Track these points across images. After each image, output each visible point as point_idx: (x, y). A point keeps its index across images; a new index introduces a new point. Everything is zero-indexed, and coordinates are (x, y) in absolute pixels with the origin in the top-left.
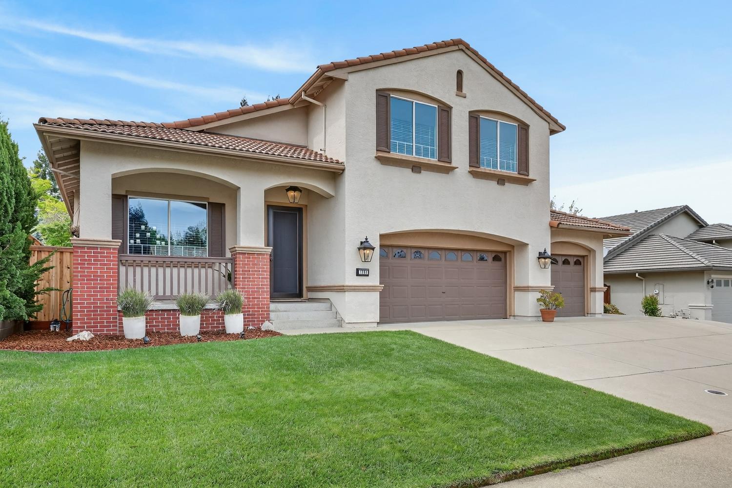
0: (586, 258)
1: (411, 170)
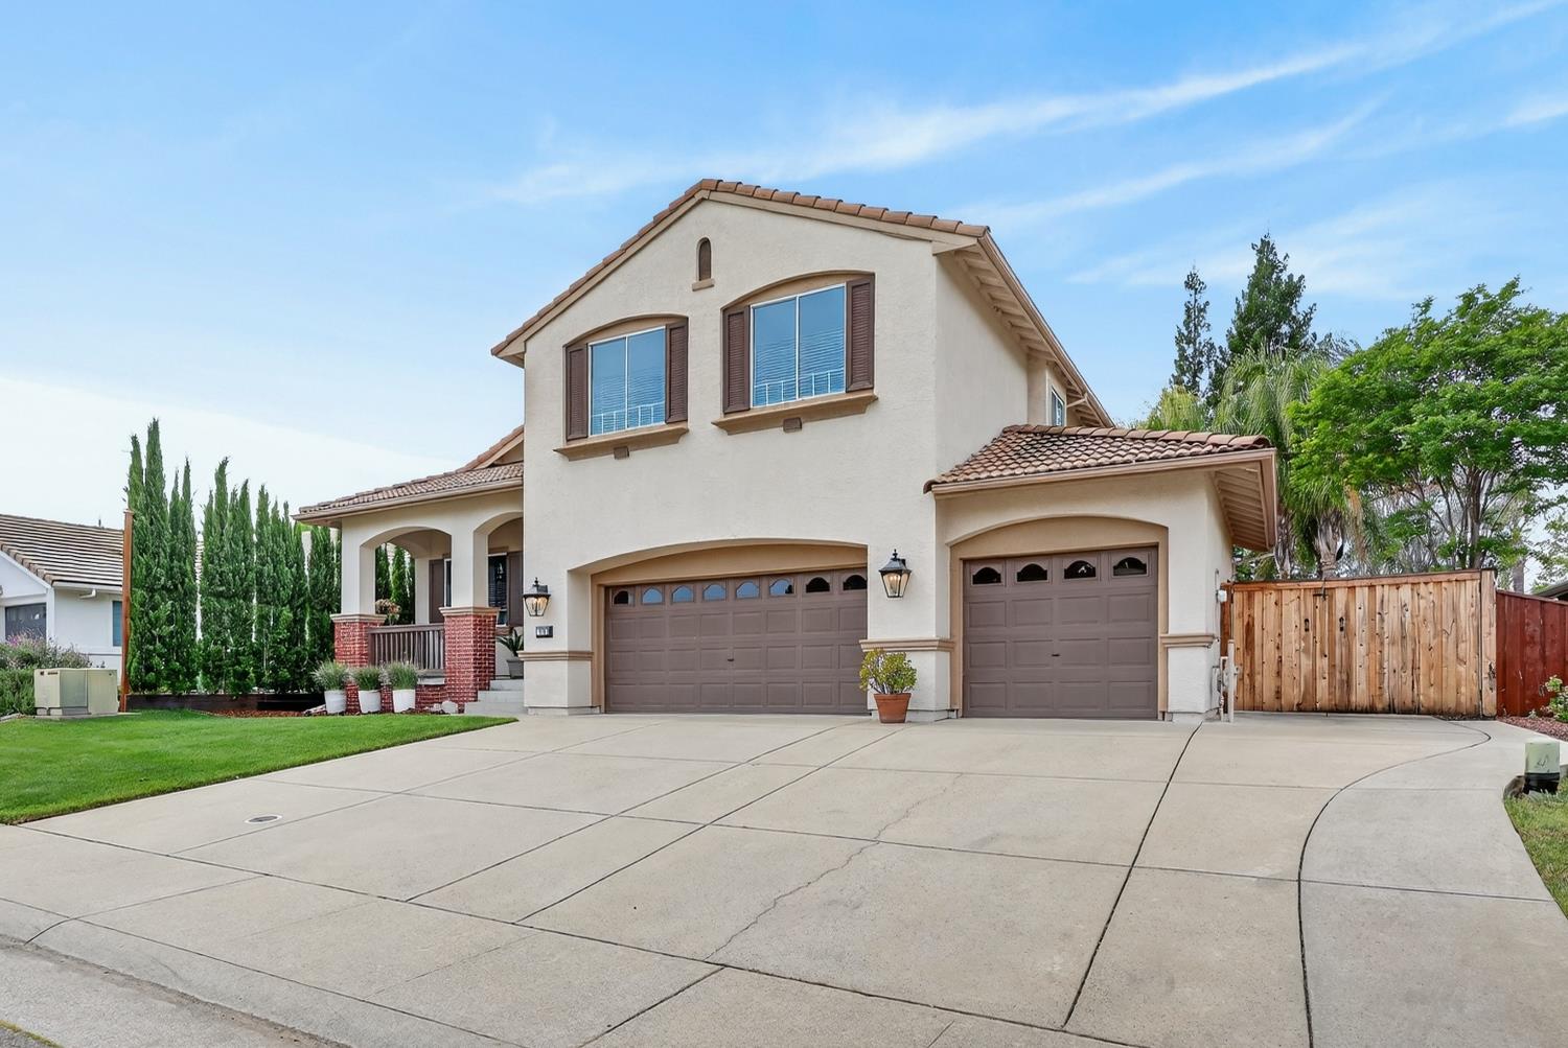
0: (1155, 549)
1: (613, 456)
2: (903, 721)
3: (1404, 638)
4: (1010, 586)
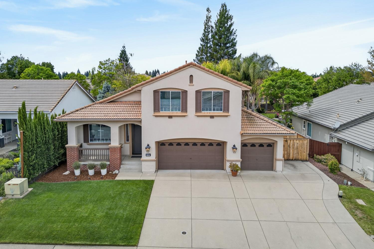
0: (274, 143)
1: (168, 118)
3: (297, 148)
4: (249, 147)
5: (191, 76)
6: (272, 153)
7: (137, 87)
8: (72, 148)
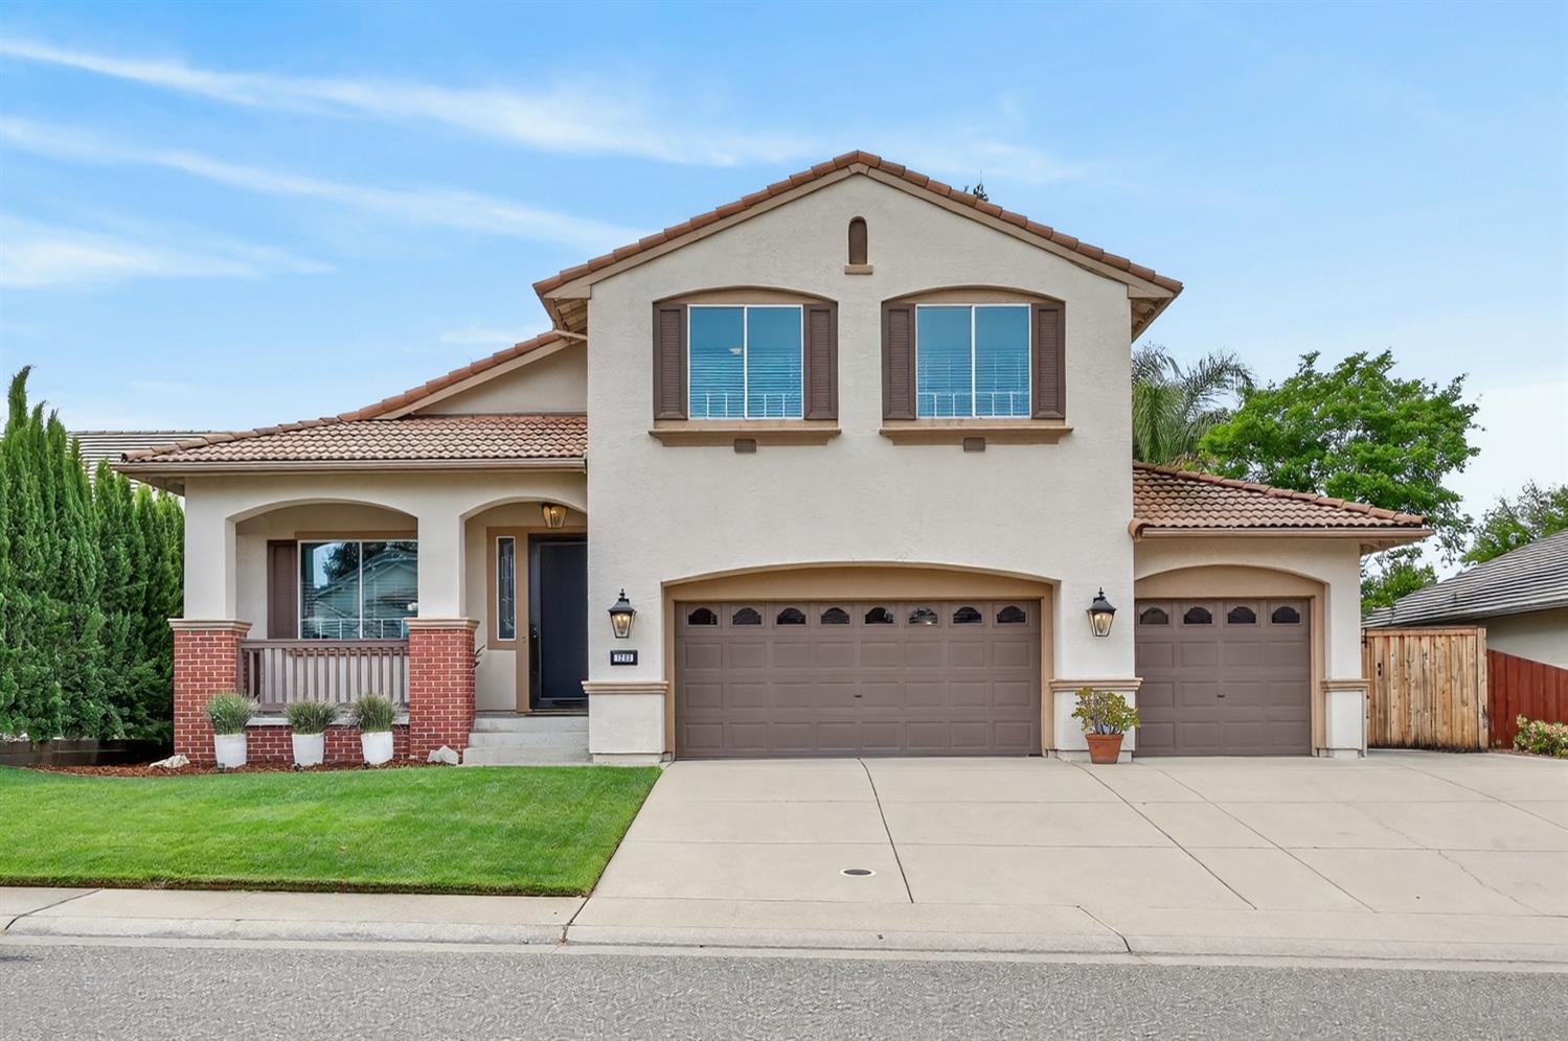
0: (1312, 601)
1: (732, 448)
2: (1115, 763)
3: (1425, 681)
4: (1176, 627)
5: (858, 225)
6: (1304, 655)
7: (565, 283)
8: (206, 632)
